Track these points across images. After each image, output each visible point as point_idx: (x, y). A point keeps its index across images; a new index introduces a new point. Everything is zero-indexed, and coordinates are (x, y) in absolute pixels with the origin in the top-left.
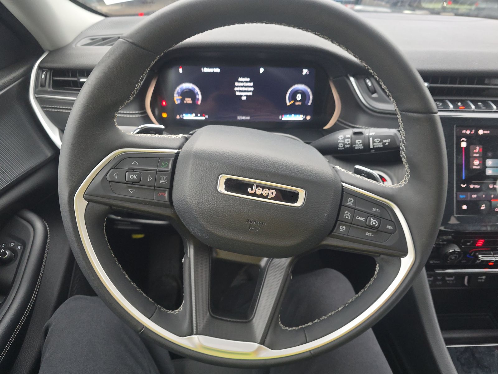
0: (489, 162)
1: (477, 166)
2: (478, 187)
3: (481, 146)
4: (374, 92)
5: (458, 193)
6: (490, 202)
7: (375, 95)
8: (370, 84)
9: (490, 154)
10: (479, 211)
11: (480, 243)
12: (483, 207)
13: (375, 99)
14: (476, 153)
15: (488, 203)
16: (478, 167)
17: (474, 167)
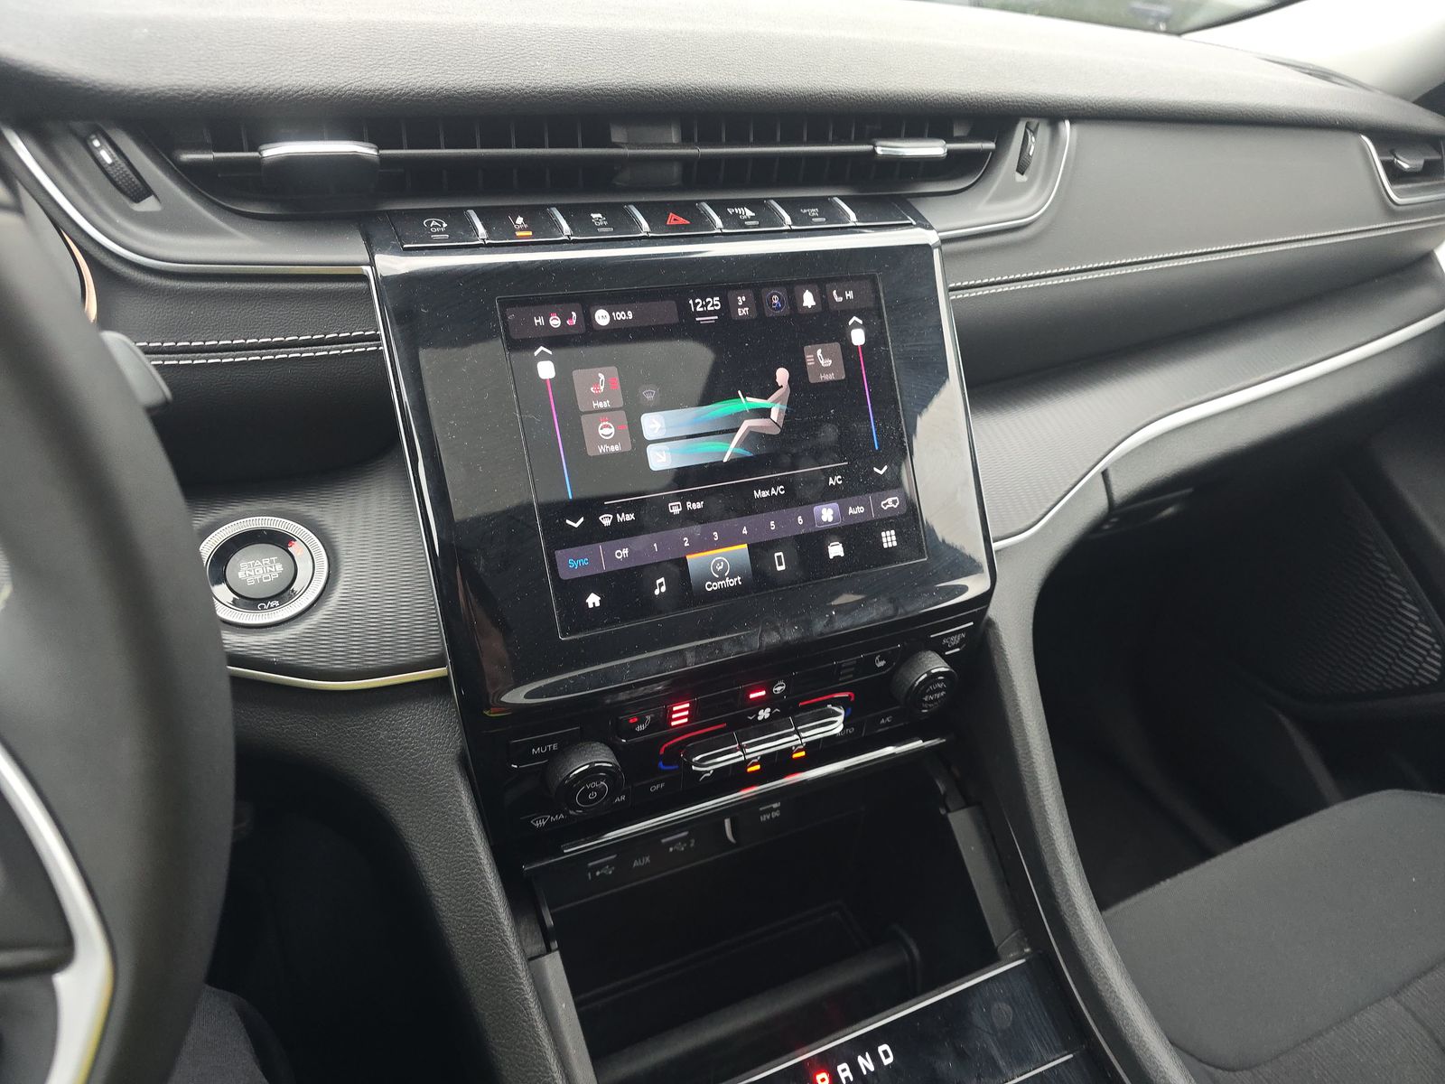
0: (652, 424)
1: (610, 443)
2: (630, 517)
3: (613, 369)
4: (141, 191)
5: (558, 553)
6: (683, 563)
7: (149, 205)
8: (106, 156)
9: (649, 395)
10: (651, 605)
11: (680, 714)
12: (661, 586)
13: (148, 220)
14: (601, 398)
15: (676, 570)
16: (615, 448)
17: (602, 449)
